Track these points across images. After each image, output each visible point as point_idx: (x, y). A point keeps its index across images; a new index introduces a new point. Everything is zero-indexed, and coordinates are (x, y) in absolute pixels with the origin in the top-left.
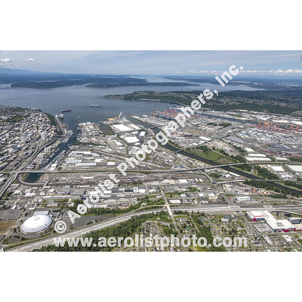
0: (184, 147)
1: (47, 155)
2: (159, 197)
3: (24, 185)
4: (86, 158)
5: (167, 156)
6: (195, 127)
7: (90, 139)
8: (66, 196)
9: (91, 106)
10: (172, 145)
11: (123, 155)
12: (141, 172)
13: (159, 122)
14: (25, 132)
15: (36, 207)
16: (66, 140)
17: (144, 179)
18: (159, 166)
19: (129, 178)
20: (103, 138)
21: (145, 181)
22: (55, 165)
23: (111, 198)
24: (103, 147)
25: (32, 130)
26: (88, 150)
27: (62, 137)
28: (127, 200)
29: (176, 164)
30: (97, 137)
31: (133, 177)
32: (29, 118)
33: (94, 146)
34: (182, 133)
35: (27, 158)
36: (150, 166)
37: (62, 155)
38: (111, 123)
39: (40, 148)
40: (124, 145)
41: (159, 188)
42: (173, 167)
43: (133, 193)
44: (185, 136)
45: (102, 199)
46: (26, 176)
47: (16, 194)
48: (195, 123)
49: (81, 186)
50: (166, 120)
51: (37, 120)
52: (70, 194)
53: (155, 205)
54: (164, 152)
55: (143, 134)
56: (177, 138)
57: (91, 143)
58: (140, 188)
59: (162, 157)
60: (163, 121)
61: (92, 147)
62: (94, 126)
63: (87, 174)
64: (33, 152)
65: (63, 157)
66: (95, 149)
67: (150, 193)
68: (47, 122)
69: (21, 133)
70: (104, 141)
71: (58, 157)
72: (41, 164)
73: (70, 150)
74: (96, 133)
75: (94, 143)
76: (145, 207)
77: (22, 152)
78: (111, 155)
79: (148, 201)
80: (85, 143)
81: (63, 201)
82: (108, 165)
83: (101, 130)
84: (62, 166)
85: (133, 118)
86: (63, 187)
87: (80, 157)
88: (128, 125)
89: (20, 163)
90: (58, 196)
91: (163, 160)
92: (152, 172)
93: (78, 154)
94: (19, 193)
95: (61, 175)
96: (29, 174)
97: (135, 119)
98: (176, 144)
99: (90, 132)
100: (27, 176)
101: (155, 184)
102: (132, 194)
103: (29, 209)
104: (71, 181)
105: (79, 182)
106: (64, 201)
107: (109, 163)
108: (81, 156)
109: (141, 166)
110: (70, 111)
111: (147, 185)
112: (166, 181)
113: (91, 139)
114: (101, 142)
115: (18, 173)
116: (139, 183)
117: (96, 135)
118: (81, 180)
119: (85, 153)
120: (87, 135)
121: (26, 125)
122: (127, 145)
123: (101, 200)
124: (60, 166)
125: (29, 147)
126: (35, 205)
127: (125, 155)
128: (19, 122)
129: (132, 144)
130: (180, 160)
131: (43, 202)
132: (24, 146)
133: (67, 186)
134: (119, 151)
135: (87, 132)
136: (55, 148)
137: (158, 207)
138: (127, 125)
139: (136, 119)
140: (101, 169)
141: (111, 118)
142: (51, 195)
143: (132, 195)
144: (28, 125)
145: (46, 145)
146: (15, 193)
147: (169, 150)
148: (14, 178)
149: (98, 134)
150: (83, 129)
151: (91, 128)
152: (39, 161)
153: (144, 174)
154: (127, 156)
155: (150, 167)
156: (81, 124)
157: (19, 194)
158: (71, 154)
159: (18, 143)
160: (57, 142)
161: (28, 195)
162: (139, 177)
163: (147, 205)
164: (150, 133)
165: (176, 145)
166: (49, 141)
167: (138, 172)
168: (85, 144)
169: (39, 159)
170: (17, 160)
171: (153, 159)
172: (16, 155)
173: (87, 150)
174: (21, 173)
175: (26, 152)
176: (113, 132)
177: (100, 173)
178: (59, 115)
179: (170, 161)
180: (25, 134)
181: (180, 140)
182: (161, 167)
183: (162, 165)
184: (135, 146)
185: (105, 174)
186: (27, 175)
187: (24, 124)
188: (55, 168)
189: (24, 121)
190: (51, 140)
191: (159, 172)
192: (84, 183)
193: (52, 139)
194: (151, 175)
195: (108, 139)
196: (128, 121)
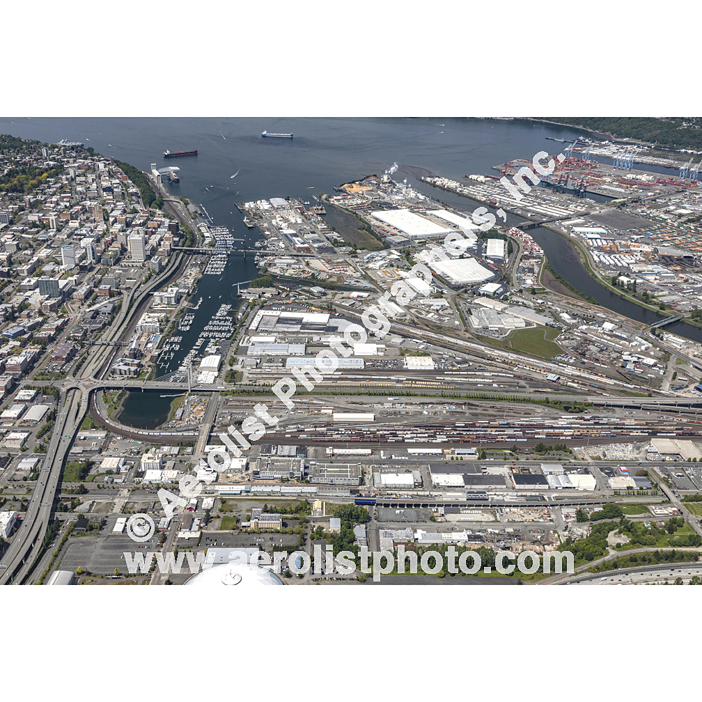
0: (679, 308)
1: (168, 321)
2: (666, 512)
3: (126, 435)
4: (316, 338)
5: (625, 339)
6: (692, 226)
7: (304, 263)
8: (298, 489)
9: (264, 136)
10: (629, 297)
11: (452, 331)
12: (546, 403)
13: (539, 204)
14: (66, 231)
15: (200, 528)
16: (217, 266)
17: (567, 432)
18: (612, 382)
19: (509, 426)
20: (350, 262)
21: (580, 440)
22: (211, 361)
23: (469, 506)
24: (365, 295)
25: (87, 225)
26: (312, 305)
27: (198, 253)
28: (532, 516)
29: (675, 375)
30: (328, 255)
31: (524, 421)
32: (67, 179)
33: (329, 292)
34: (647, 249)
35: (100, 330)
36: (573, 378)
37: (222, 323)
38: (359, 202)
39: (136, 295)
40: (442, 293)
41: (646, 474)
42: (666, 388)
43: (546, 487)
44: (667, 261)
45: (434, 505)
46: (119, 399)
47: (109, 472)
48: (684, 208)
49: (337, 451)
50: (565, 196)
51: (94, 185)
52: (308, 482)
53: (666, 545)
54: (608, 326)
55: (496, 248)
56: (636, 269)
57: (313, 281)
58: (569, 469)
59: (607, 347)
60: (554, 198)
61: (325, 294)
62: (302, 213)
63: (342, 401)
64: (116, 309)
65: (229, 331)
66: (337, 305)
67: (617, 493)
68: (132, 194)
69: (55, 236)
70: (358, 274)
71: (211, 331)
72: (159, 355)
73: (246, 304)
74: (320, 241)
75: (324, 280)
76: (628, 552)
77: (76, 306)
78: (405, 328)
79: (628, 528)
80: (291, 277)
81: (293, 509)
82: (407, 371)
83: (334, 230)
84: (237, 367)
85: (434, 185)
86: (274, 452)
87: (294, 333)
88: (428, 212)
89: (82, 347)
90: (268, 489)
91: (614, 355)
92: (590, 405)
93: (281, 321)
94: (118, 469)
95: (247, 402)
96: (128, 393)
97: (442, 188)
98: (645, 294)
99: (295, 235)
100: (123, 400)
101: (621, 454)
102: (544, 490)
103: (181, 535)
104: (292, 429)
105: (323, 434)
106: (298, 510)
107: (413, 363)
108: (297, 328)
109: (535, 376)
110: (195, 154)
111: (592, 458)
112: (661, 445)
113: (308, 264)
114: (351, 276)
115: (87, 387)
116: (558, 449)
117: (321, 250)
118: (328, 424)
119: (308, 317)
120: (287, 248)
121: (62, 204)
122: (455, 293)
123: (434, 509)
124: (231, 365)
125: (96, 287)
126: (197, 521)
127: (458, 332)
128: (37, 194)
129: (473, 289)
130: (683, 359)
131: (221, 511)
132: (78, 283)
133: (287, 448)
134: (430, 315)
135: (286, 235)
136: (188, 294)
137: (682, 557)
138: (425, 214)
139: (449, 190)
140: (389, 384)
141: (354, 182)
142: (237, 483)
143: (546, 497)
144: (68, 204)
145: (152, 284)
146: (103, 466)
147: (623, 318)
148: (79, 406)
149: (327, 244)
150: (266, 225)
151: (293, 221)
152: (150, 345)
153: (560, 409)
154: (468, 335)
155: (575, 385)
156: (252, 205)
157: (118, 472)
158: (257, 319)
159: (53, 271)
160: (188, 271)
161: (152, 476)
162: (548, 422)
163: (633, 542)
164: (521, 245)
165: (646, 298)
166: (162, 269)
167: (534, 402)
168: (293, 282)
169: (146, 334)
170: (69, 339)
171: (575, 349)
172: (60, 317)
173: (308, 308)
174: (99, 389)
175: (89, 306)
176: (379, 239)
177: (390, 399)
178: (164, 170)
179: (644, 361)
180: (69, 236)
181: (651, 278)
182: (619, 385)
183: (619, 376)
184: (484, 295)
185: (411, 404)
186: (121, 395)
187: (54, 199)
188: (216, 374)
189: (49, 187)
190: (167, 265)
191: (621, 406)
192: (343, 438)
193: (169, 261)
194: (594, 418)
195: (371, 265)
196: (422, 197)
